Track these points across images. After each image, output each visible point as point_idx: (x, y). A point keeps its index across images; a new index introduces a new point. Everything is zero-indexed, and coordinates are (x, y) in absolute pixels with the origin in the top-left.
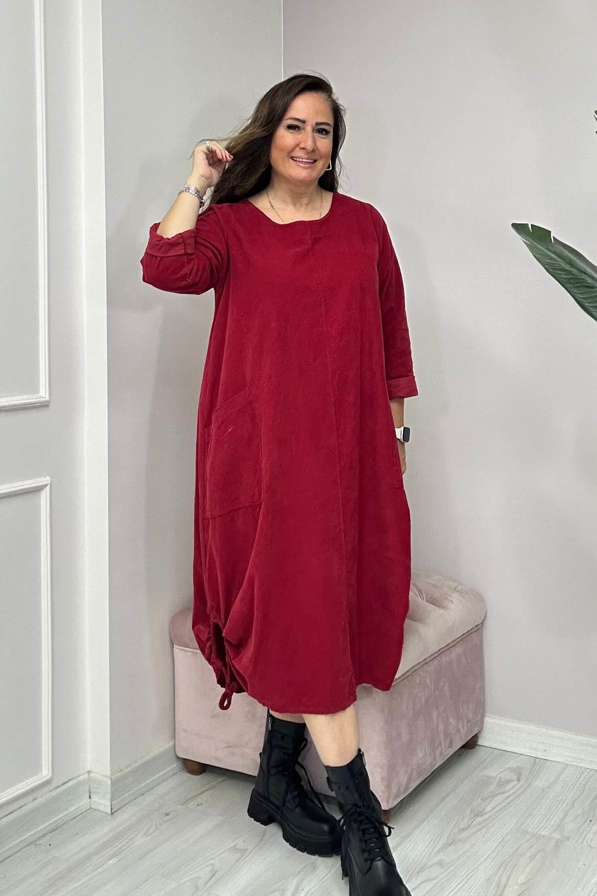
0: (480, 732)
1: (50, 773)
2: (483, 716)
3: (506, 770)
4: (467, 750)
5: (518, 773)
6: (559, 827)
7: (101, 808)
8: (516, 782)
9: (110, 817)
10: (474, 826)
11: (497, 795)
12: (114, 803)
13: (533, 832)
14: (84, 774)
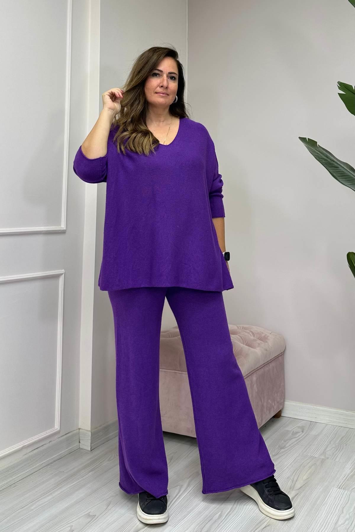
0: (283, 409)
1: (59, 427)
2: (284, 401)
3: (296, 427)
4: (276, 419)
5: (303, 429)
6: (324, 453)
7: (85, 448)
8: (301, 433)
9: (90, 452)
10: (280, 453)
11: (292, 439)
12: (92, 445)
13: (310, 456)
14: (77, 430)
